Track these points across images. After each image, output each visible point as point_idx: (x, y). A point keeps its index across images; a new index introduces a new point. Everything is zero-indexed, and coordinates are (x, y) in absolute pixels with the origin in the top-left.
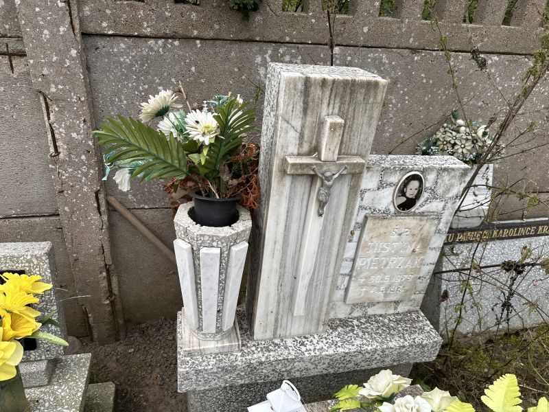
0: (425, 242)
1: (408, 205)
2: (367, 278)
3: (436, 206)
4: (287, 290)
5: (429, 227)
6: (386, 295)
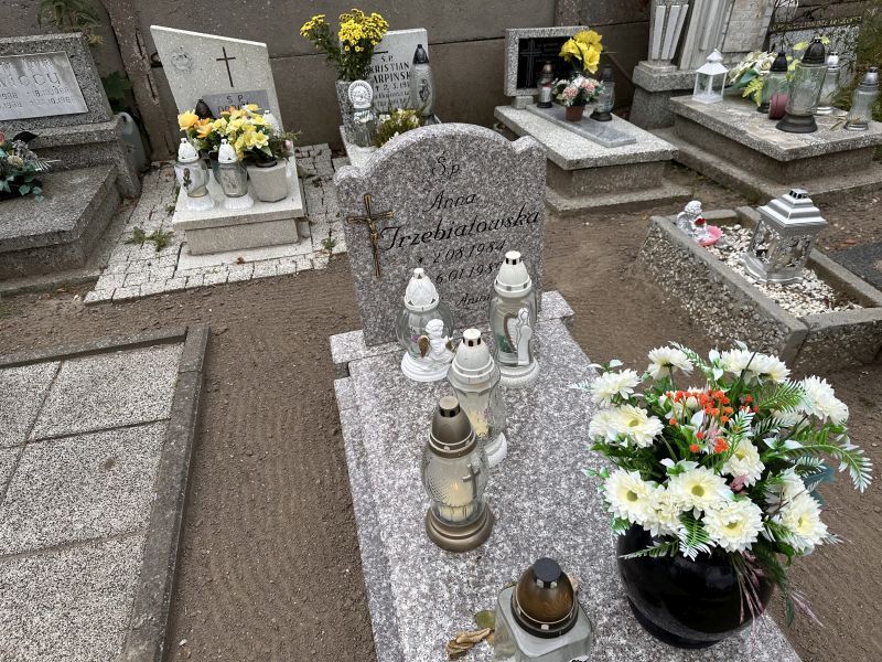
0: (763, 10)
2: (734, 34)
4: (699, 36)
6: (743, 47)
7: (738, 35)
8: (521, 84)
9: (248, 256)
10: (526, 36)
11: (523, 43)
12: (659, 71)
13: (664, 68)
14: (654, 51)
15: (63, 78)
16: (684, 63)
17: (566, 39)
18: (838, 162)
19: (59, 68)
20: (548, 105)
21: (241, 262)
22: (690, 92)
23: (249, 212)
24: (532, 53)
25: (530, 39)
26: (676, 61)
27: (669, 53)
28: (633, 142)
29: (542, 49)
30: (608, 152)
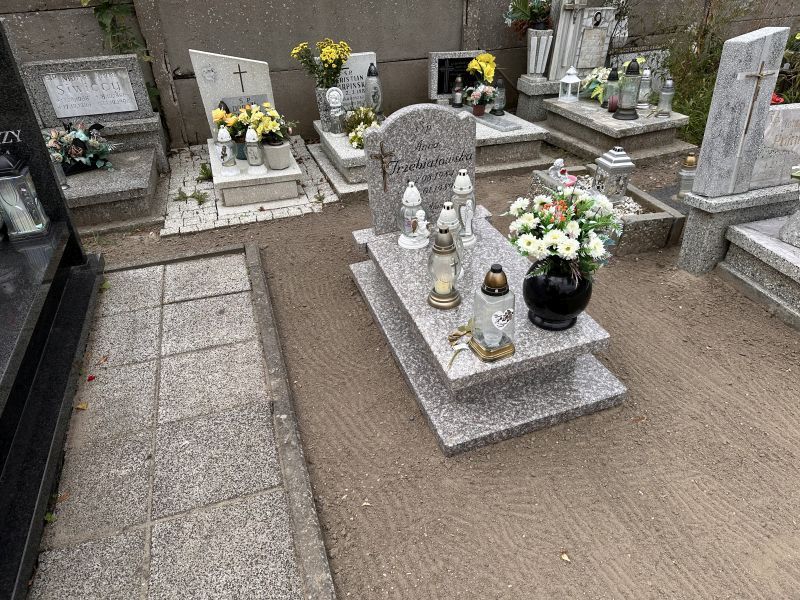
0: (603, 39)
1: (597, 24)
2: (585, 56)
3: (606, 25)
4: (561, 57)
5: (604, 33)
6: (590, 64)
7: (587, 57)
8: (440, 91)
9: (266, 206)
10: (443, 58)
11: (442, 62)
12: (535, 81)
13: (539, 79)
14: (531, 67)
15: (123, 86)
16: (552, 77)
17: (471, 59)
18: (652, 139)
19: (121, 79)
20: (460, 105)
21: (262, 209)
22: (557, 95)
23: (266, 176)
24: (448, 69)
25: (446, 59)
26: (546, 74)
27: (541, 69)
28: (519, 128)
29: (454, 66)
30: (504, 135)
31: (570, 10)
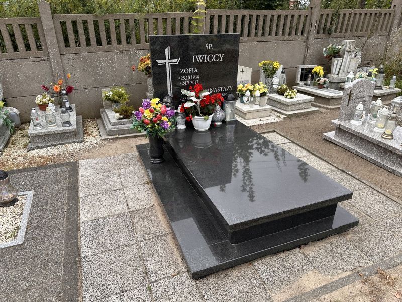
3: (358, 57)
4: (344, 68)
5: (357, 60)
7: (351, 68)
8: (301, 80)
9: (262, 119)
11: (303, 69)
12: (334, 77)
16: (340, 75)
17: (313, 69)
20: (309, 85)
21: (260, 120)
22: (345, 82)
24: (304, 72)
26: (338, 75)
27: (337, 73)
28: (337, 93)
29: (307, 71)
31: (349, 52)
